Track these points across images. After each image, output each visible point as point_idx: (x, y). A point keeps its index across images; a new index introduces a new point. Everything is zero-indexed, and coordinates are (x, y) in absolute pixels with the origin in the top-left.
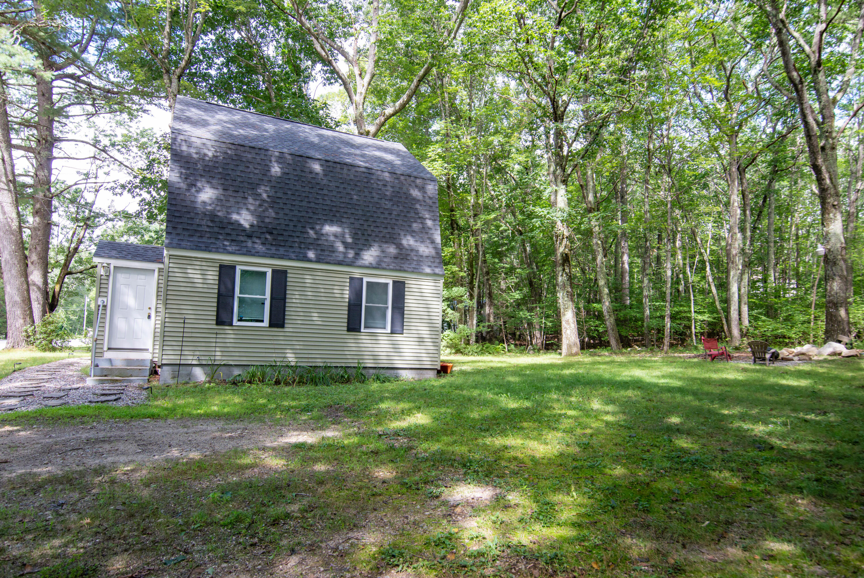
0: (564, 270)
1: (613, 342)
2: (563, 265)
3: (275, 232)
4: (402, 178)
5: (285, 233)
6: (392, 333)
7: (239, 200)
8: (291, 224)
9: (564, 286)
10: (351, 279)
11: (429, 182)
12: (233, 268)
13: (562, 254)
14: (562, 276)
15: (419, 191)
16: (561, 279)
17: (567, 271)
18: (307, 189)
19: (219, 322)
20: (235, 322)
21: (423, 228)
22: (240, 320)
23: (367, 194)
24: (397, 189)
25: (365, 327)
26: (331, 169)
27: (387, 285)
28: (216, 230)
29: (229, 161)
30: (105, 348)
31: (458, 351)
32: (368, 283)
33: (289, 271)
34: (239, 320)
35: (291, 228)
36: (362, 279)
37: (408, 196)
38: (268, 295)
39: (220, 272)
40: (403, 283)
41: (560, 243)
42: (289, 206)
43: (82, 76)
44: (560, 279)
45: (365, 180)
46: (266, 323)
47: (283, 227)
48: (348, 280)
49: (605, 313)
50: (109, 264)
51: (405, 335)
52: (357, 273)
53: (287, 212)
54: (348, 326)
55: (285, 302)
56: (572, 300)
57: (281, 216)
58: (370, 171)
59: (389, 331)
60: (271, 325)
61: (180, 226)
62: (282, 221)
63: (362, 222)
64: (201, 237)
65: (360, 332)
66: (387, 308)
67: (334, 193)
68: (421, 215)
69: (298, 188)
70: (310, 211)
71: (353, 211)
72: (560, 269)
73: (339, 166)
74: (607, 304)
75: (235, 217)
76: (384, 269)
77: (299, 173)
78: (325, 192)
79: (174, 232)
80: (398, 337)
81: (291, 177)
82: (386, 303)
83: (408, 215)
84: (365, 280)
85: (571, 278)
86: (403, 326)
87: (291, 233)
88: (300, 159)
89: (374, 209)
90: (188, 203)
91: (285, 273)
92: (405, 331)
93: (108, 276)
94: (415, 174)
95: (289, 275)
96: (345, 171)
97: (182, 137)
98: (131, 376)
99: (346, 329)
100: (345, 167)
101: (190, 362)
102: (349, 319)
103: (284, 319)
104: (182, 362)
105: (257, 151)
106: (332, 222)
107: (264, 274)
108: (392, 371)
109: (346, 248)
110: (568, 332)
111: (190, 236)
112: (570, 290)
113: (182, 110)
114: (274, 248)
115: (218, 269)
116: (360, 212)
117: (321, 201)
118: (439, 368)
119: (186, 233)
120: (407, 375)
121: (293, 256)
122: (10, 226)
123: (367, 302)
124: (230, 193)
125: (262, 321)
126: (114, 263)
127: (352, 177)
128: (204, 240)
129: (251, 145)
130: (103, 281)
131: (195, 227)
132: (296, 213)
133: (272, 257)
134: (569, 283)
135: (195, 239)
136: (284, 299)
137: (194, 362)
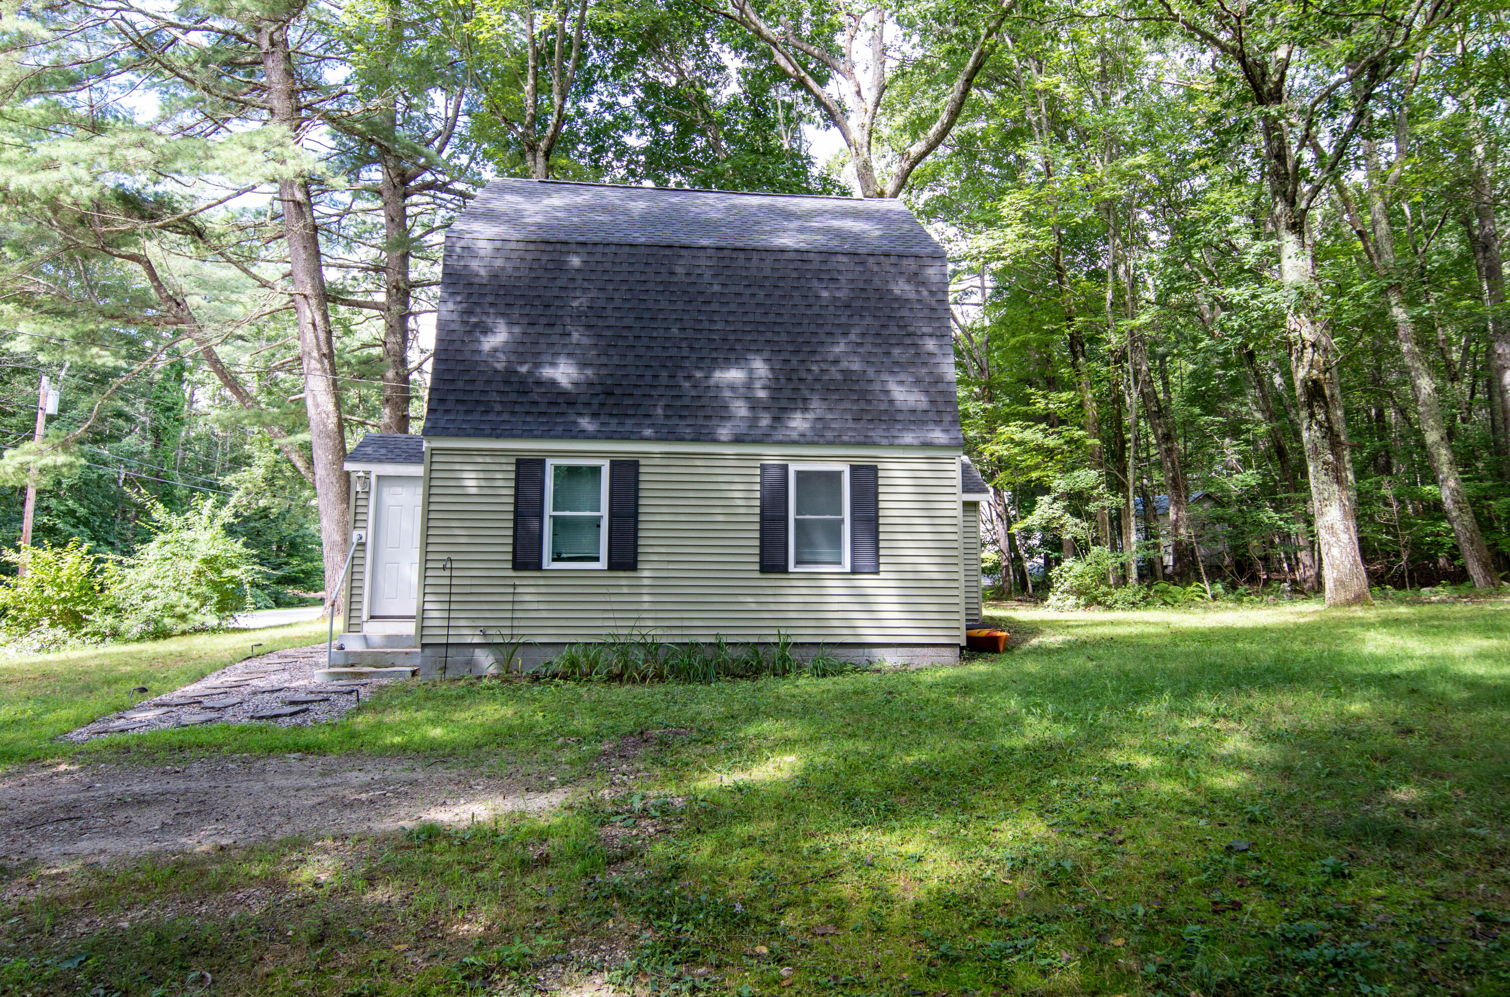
0: (1312, 415)
1: (1475, 570)
2: (1310, 406)
3: (618, 391)
4: (871, 260)
5: (637, 392)
6: (853, 572)
7: (555, 339)
8: (649, 373)
9: (1316, 451)
10: (763, 467)
11: (928, 261)
12: (541, 463)
13: (1304, 382)
14: (1309, 428)
15: (909, 281)
16: (1309, 435)
17: (1321, 417)
18: (680, 306)
19: (518, 565)
20: (547, 563)
21: (917, 354)
22: (557, 558)
23: (798, 300)
24: (861, 285)
25: (798, 562)
26: (727, 262)
27: (838, 475)
28: (513, 397)
29: (540, 273)
30: (365, 617)
31: (1093, 601)
32: (799, 473)
33: (642, 462)
34: (554, 560)
35: (648, 380)
36: (785, 468)
37: (883, 295)
38: (604, 511)
39: (517, 472)
40: (875, 469)
41: (1299, 359)
42: (645, 341)
43: (450, 183)
44: (1305, 435)
45: (795, 275)
46: (603, 564)
47: (633, 380)
48: (758, 472)
49: (1448, 504)
50: (368, 473)
51: (882, 575)
52: (772, 454)
53: (641, 351)
54: (761, 563)
55: (637, 522)
56: (1339, 481)
57: (630, 360)
58: (805, 257)
59: (848, 569)
60: (612, 567)
61: (451, 397)
62: (632, 371)
63: (787, 356)
64: (486, 412)
65: (785, 570)
66: (842, 521)
67: (733, 307)
68: (911, 329)
69: (664, 304)
70: (684, 344)
71: (769, 336)
72: (1304, 414)
73: (742, 255)
74: (1452, 483)
75: (548, 372)
76: (830, 443)
77: (665, 277)
78: (715, 307)
79: (441, 408)
80: (866, 582)
81: (651, 286)
82: (839, 512)
83: (885, 332)
84: (794, 468)
85: (1330, 433)
86: (877, 556)
87: (647, 391)
88: (667, 252)
89: (813, 328)
90: (467, 356)
91: (635, 465)
92: (882, 568)
93: (368, 493)
94: (900, 249)
95: (642, 470)
96: (755, 263)
97: (462, 243)
98: (393, 665)
99: (757, 567)
100: (755, 256)
101: (469, 640)
102: (762, 547)
103: (636, 554)
104: (452, 640)
105: (589, 249)
106: (727, 363)
107: (596, 471)
108: (860, 651)
109: (752, 408)
110: (1335, 551)
111: (467, 412)
112: (1330, 458)
113: (487, 201)
114: (614, 421)
115: (513, 468)
116: (784, 337)
117: (706, 325)
118: (963, 643)
119: (461, 408)
120: (890, 659)
121: (648, 432)
122: (325, 425)
123: (799, 512)
124: (539, 329)
125: (597, 559)
126: (377, 469)
127: (768, 272)
128: (492, 417)
129: (581, 239)
130: (360, 503)
131: (476, 396)
132: (658, 352)
133: (609, 437)
134: (1326, 443)
135: (476, 416)
136: (635, 515)
137: (477, 640)
